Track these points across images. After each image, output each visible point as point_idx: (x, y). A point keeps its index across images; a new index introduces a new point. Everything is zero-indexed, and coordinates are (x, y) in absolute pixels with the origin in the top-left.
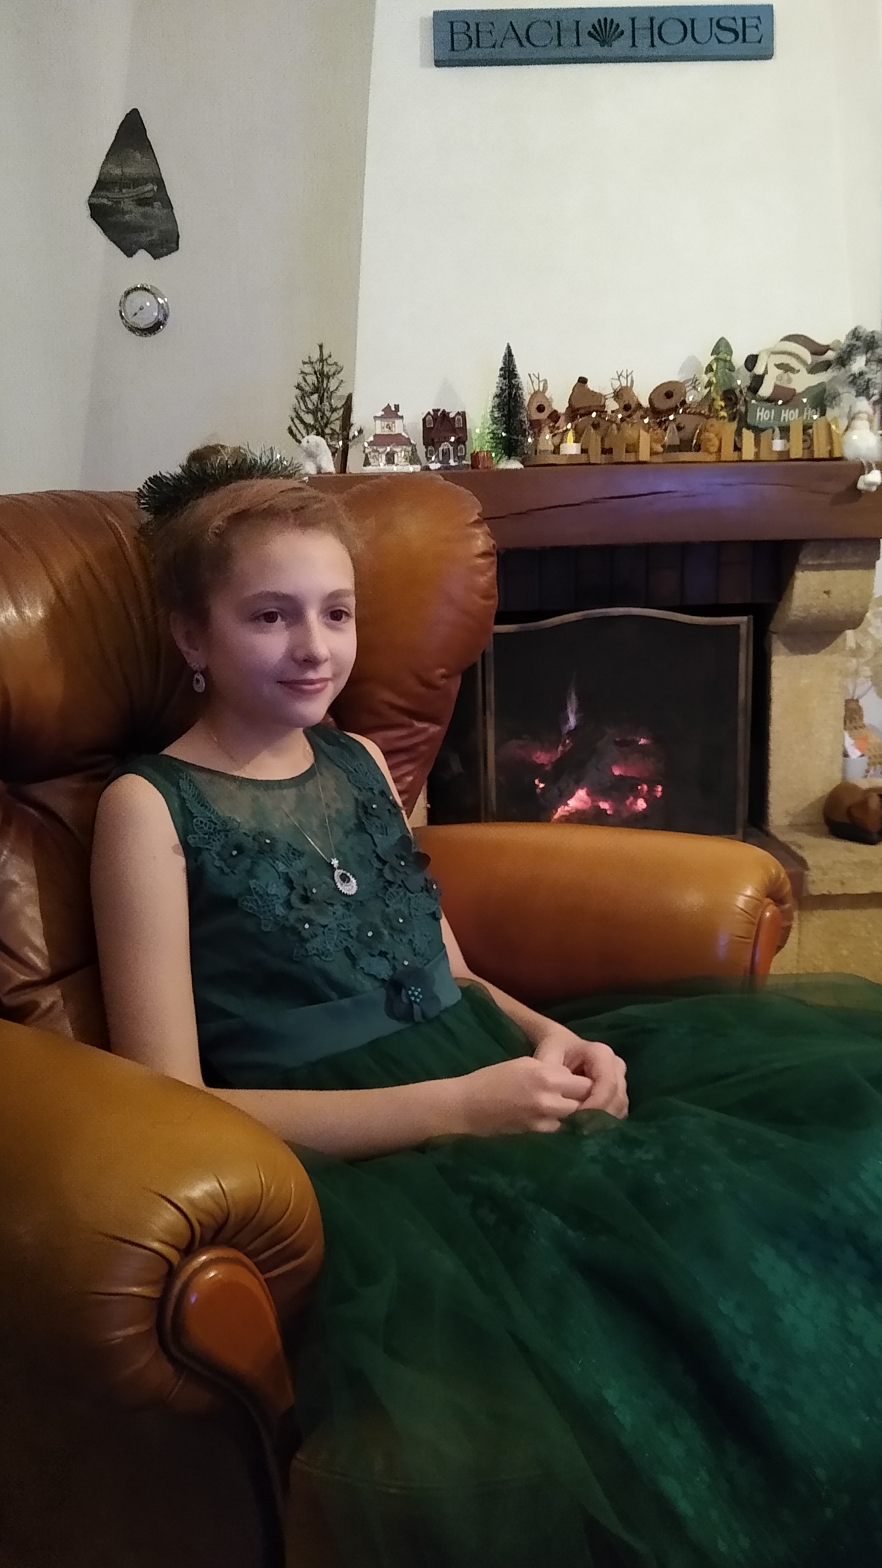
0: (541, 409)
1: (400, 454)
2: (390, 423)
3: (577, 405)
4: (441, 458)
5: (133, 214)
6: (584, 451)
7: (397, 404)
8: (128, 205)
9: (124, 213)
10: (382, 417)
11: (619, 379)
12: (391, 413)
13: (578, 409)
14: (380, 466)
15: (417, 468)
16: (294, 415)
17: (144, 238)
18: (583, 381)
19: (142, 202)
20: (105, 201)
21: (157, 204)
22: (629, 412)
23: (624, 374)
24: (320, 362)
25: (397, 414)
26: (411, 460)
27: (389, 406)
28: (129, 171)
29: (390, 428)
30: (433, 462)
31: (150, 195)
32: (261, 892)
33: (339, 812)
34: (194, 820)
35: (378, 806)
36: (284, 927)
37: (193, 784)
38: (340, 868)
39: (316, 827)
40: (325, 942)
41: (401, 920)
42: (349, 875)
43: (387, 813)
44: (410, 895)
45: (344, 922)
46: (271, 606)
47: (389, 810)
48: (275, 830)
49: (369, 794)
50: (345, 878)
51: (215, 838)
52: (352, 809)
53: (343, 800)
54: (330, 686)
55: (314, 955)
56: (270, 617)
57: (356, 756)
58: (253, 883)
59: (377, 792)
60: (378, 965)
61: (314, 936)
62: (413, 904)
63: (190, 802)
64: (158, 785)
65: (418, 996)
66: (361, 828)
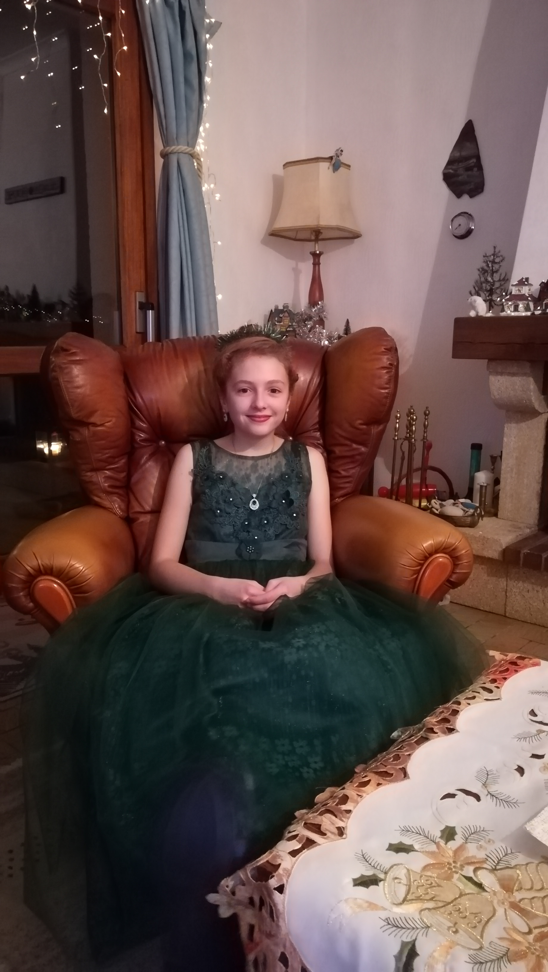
1: (521, 305)
2: (520, 288)
4: (544, 308)
5: (463, 176)
7: (527, 276)
8: (461, 171)
9: (458, 176)
10: (516, 285)
12: (523, 282)
14: (509, 312)
15: (529, 314)
17: (467, 187)
19: (469, 169)
20: (451, 171)
21: (475, 169)
24: (494, 255)
25: (526, 283)
26: (527, 309)
27: (523, 278)
28: (464, 153)
29: (520, 291)
30: (539, 310)
31: (473, 164)
32: (209, 495)
33: (270, 474)
34: (199, 464)
35: (289, 477)
36: (211, 509)
37: (209, 451)
38: (256, 498)
39: (253, 478)
40: (225, 520)
41: (266, 522)
42: (257, 502)
43: (293, 481)
44: (280, 515)
45: (240, 515)
46: (244, 386)
47: (295, 480)
48: (230, 474)
49: (289, 471)
50: (254, 503)
51: (202, 472)
52: (277, 475)
53: (275, 471)
54: (272, 420)
55: (218, 523)
56: (245, 391)
57: (300, 456)
58: (207, 491)
59: (295, 472)
60: (243, 535)
61: (221, 516)
62: (278, 518)
63: (202, 457)
64: (193, 449)
65: (251, 551)
66: (273, 483)
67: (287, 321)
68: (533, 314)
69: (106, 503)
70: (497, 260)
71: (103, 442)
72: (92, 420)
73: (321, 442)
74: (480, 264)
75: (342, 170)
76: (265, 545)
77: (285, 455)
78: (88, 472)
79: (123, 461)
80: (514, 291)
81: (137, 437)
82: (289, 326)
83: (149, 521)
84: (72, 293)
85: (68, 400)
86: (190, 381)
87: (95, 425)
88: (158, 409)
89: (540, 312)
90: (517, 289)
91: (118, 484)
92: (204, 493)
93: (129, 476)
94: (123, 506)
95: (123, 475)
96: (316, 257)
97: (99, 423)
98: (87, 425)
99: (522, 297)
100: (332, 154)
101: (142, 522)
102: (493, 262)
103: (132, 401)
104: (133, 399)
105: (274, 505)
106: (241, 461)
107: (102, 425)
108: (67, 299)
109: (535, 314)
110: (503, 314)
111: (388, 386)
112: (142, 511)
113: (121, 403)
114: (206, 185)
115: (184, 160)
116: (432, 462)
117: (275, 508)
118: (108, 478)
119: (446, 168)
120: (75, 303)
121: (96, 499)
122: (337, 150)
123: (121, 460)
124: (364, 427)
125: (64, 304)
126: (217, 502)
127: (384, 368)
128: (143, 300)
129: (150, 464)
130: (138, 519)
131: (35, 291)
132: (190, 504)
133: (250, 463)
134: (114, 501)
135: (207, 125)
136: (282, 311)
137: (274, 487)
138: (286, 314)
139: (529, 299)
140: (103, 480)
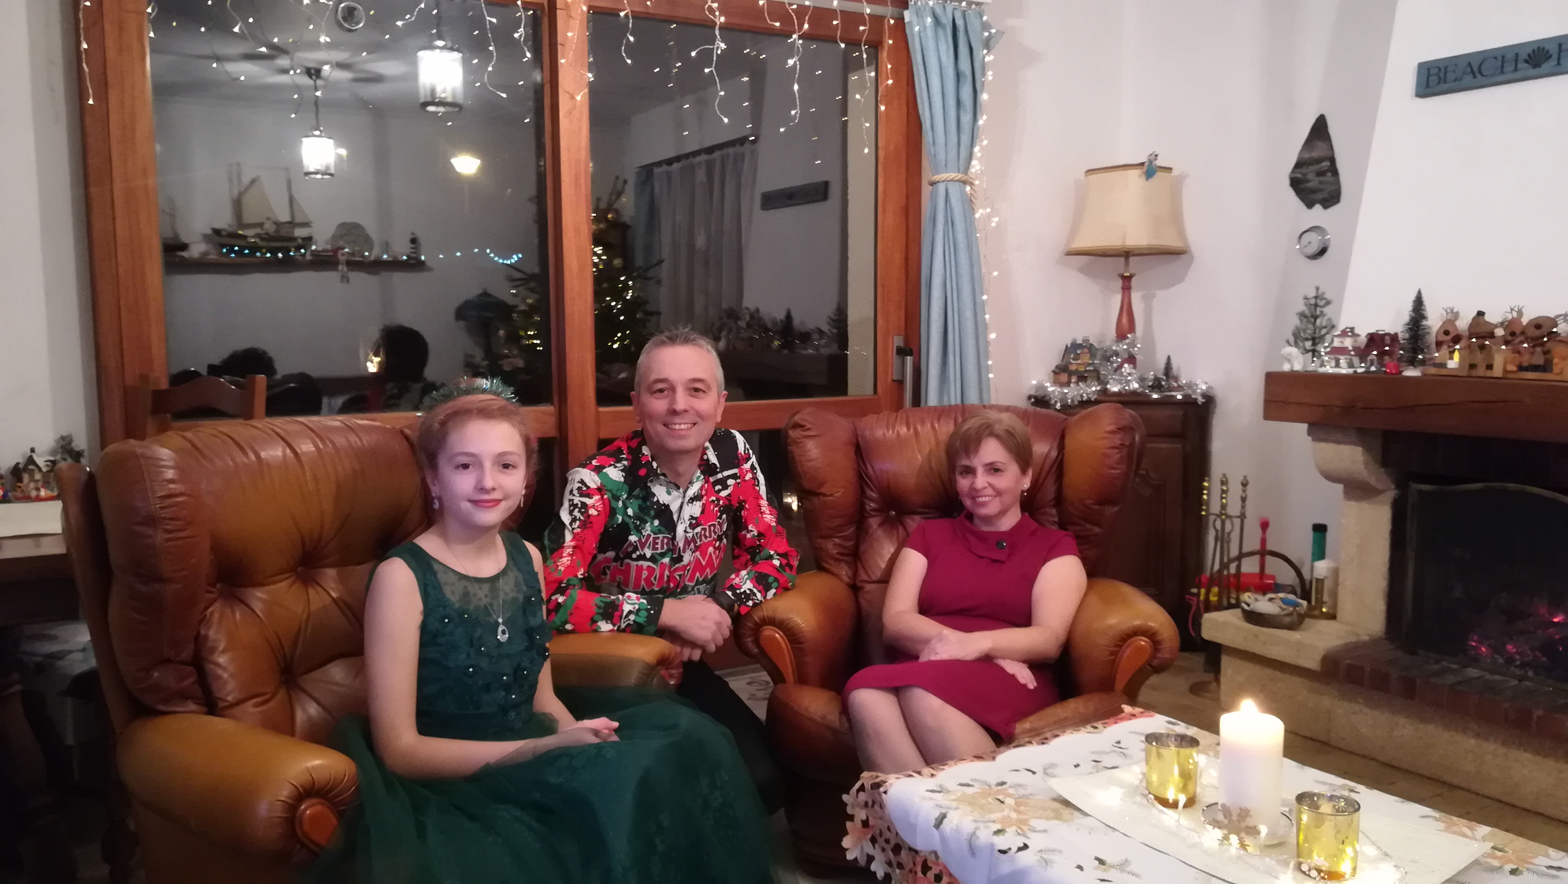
0: (1447, 333)
1: (1343, 362)
2: (1344, 340)
3: (1473, 329)
4: (1367, 364)
5: (1314, 182)
6: (1459, 367)
7: (1354, 325)
8: (1311, 176)
9: (1308, 181)
11: (1512, 313)
12: (1347, 333)
13: (1471, 334)
14: (1329, 369)
15: (1351, 371)
17: (1319, 196)
18: (1481, 314)
19: (1321, 174)
20: (1299, 175)
21: (1329, 174)
23: (1516, 309)
24: (1316, 298)
25: (1350, 334)
26: (1350, 365)
27: (1347, 328)
28: (1315, 154)
29: (1342, 342)
30: (1362, 367)
31: (1326, 168)
67: (1086, 359)
68: (1355, 372)
69: (834, 570)
70: (1322, 303)
71: (832, 511)
72: (823, 490)
73: (1056, 519)
74: (1301, 307)
75: (1159, 175)
78: (818, 538)
79: (852, 530)
80: (1336, 342)
81: (867, 506)
82: (1089, 365)
83: (875, 590)
84: (830, 318)
85: (801, 471)
86: (938, 444)
87: (825, 495)
88: (888, 479)
89: (1363, 370)
90: (1340, 339)
91: (846, 551)
93: (857, 546)
94: (850, 574)
95: (851, 543)
96: (1127, 281)
97: (828, 493)
98: (818, 495)
99: (1343, 351)
100: (1144, 159)
101: (869, 591)
102: (1316, 305)
103: (864, 472)
104: (864, 468)
107: (831, 495)
108: (825, 328)
109: (1357, 372)
110: (1322, 370)
111: (1118, 466)
112: (870, 580)
113: (851, 475)
114: (981, 211)
115: (954, 189)
116: (1270, 547)
118: (836, 545)
119: (1293, 172)
120: (835, 331)
121: (826, 565)
122: (1151, 155)
123: (849, 529)
124: (1097, 507)
125: (821, 332)
127: (1114, 448)
128: (901, 344)
130: (864, 587)
131: (789, 317)
134: (841, 568)
135: (985, 142)
136: (1080, 346)
138: (1086, 350)
139: (1353, 353)
140: (832, 547)
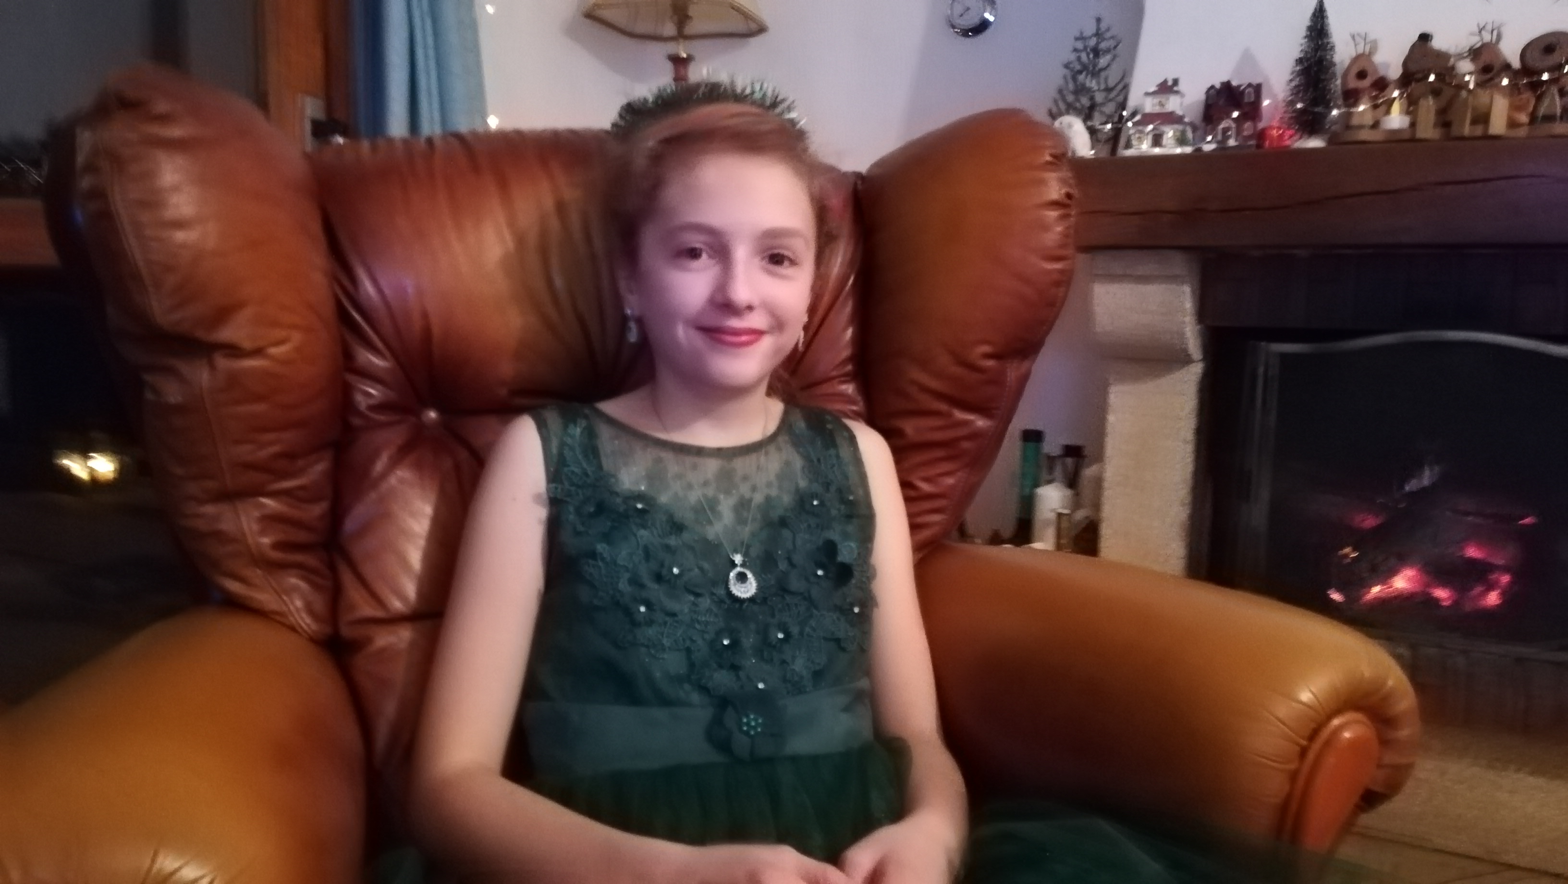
0: (1362, 75)
1: (1169, 133)
2: (1163, 100)
3: (1413, 67)
4: (1219, 137)
6: (1413, 125)
7: (1175, 77)
10: (1154, 93)
11: (1479, 34)
12: (1167, 88)
13: (1414, 74)
14: (1145, 147)
15: (1188, 150)
16: (1058, 96)
18: (1425, 38)
22: (1488, 76)
23: (1489, 27)
24: (1097, 37)
25: (1175, 89)
26: (1181, 141)
27: (1166, 80)
29: (1163, 105)
30: (1209, 142)
32: (608, 559)
33: (768, 499)
34: (566, 469)
35: (822, 504)
36: (617, 604)
37: (591, 434)
38: (742, 566)
39: (726, 507)
40: (662, 634)
41: (781, 636)
42: (750, 575)
43: (834, 512)
44: (815, 611)
45: (703, 619)
46: (696, 240)
47: (839, 510)
48: (664, 499)
49: (817, 488)
50: (742, 578)
51: (580, 491)
52: (787, 499)
53: (780, 488)
54: (766, 344)
55: (643, 645)
56: (694, 254)
57: (834, 445)
58: (601, 547)
59: (833, 488)
60: (722, 679)
61: (650, 623)
62: (813, 623)
63: (572, 449)
64: (542, 427)
65: (754, 728)
66: (783, 522)
68: (1199, 150)
69: (264, 598)
70: (1107, 46)
71: (259, 408)
72: (227, 334)
73: (865, 407)
76: (793, 706)
77: (797, 442)
78: (202, 502)
79: (319, 466)
80: (1150, 106)
81: (359, 398)
83: (403, 645)
85: (141, 264)
87: (234, 351)
89: (1212, 146)
90: (1156, 100)
91: (302, 536)
92: (593, 555)
93: (337, 514)
94: (320, 603)
95: (317, 510)
97: (247, 345)
98: (208, 350)
101: (383, 650)
102: (1098, 49)
103: (347, 293)
105: (796, 584)
106: (689, 460)
107: (258, 352)
109: (1202, 151)
110: (1132, 152)
111: (1063, 252)
112: (379, 613)
117: (801, 594)
118: (270, 520)
121: (234, 586)
123: (312, 465)
126: (636, 582)
127: (1055, 204)
128: (321, 113)
129: (403, 474)
130: (369, 640)
132: (540, 590)
133: (712, 466)
134: (291, 591)
137: (786, 533)
139: (1185, 120)
140: (255, 527)
